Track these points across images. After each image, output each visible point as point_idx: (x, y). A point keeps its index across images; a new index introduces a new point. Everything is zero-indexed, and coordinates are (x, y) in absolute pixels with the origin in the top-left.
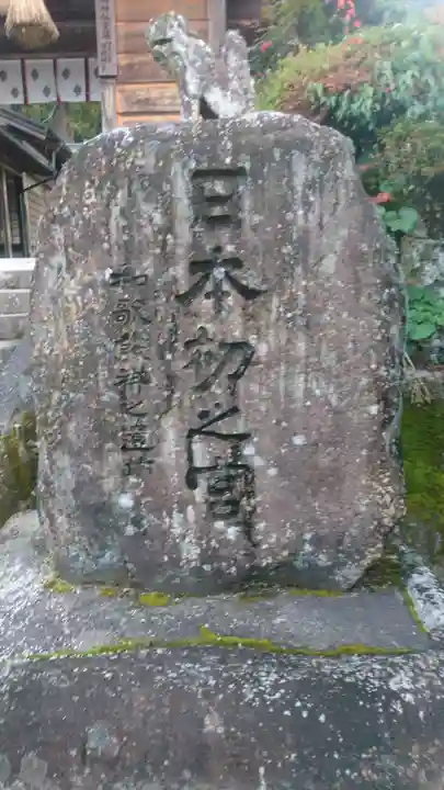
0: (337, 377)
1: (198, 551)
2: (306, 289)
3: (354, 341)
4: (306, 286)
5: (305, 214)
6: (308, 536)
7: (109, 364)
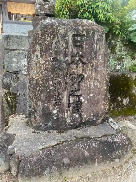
0: (100, 81)
1: (70, 121)
2: (96, 63)
3: (103, 74)
4: (95, 62)
5: (96, 46)
6: (92, 115)
7: (52, 81)
